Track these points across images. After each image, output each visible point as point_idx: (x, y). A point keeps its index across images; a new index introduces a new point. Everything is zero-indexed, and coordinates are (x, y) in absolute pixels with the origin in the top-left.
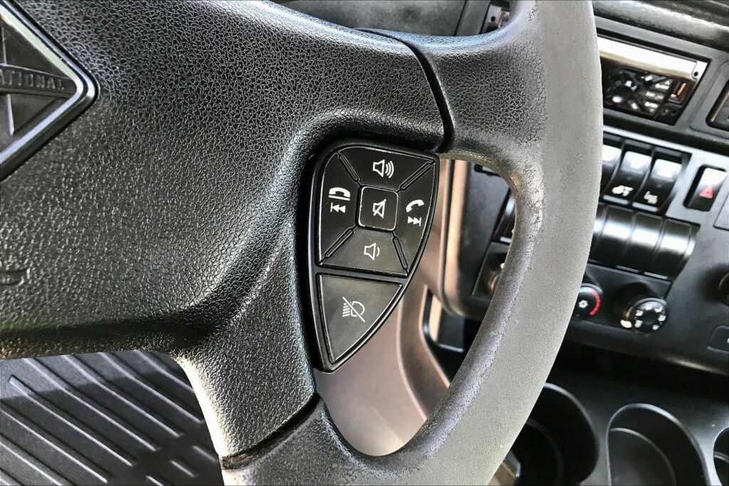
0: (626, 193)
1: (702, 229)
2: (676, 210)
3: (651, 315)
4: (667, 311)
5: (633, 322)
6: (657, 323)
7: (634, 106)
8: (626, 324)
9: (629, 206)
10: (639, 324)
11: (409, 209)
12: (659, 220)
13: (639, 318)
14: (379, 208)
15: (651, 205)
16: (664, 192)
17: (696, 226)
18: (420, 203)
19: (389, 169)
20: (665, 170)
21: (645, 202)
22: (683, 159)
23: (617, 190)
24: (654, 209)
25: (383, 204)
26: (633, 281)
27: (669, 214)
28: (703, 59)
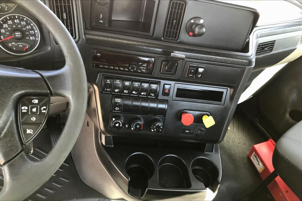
0: (145, 94)
1: (169, 101)
2: (161, 97)
3: (158, 127)
4: (163, 126)
5: (154, 130)
6: (161, 129)
7: (139, 71)
8: (152, 130)
9: (147, 97)
10: (155, 130)
11: (42, 109)
12: (156, 100)
13: (155, 128)
14: (34, 110)
15: (153, 96)
16: (155, 92)
17: (167, 101)
18: (45, 107)
20: (154, 86)
21: (151, 96)
22: (158, 83)
23: (142, 93)
24: (154, 97)
25: (35, 109)
26: (153, 118)
27: (159, 98)
28: (153, 57)
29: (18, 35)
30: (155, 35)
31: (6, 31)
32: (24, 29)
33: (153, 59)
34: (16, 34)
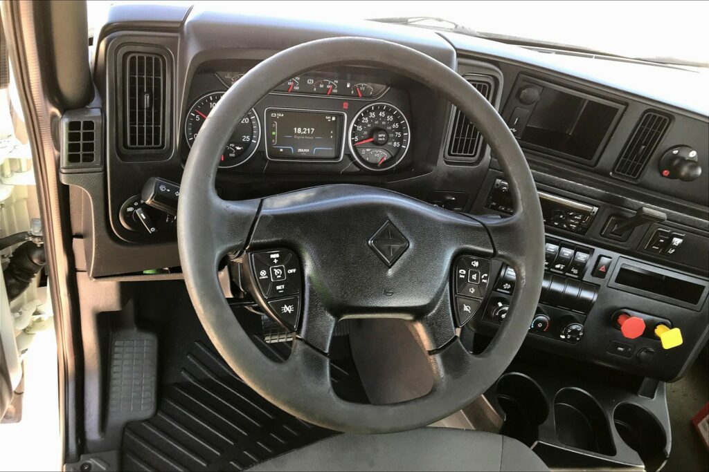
0: (562, 268)
1: (601, 287)
2: (588, 277)
3: (575, 332)
4: (584, 331)
5: (566, 336)
6: (579, 336)
7: (565, 226)
8: (563, 337)
9: (564, 275)
10: (569, 337)
11: (483, 277)
12: (579, 283)
13: (569, 334)
14: (474, 277)
15: (575, 274)
16: (581, 267)
17: (598, 286)
18: (486, 275)
19: (476, 264)
20: (582, 257)
21: (572, 273)
22: (590, 252)
23: (558, 266)
24: (576, 277)
25: (475, 275)
26: (567, 314)
27: (584, 279)
28: (596, 206)
29: (382, 137)
30: (599, 165)
31: (363, 130)
32: (389, 128)
33: (596, 209)
34: (380, 136)
